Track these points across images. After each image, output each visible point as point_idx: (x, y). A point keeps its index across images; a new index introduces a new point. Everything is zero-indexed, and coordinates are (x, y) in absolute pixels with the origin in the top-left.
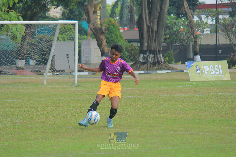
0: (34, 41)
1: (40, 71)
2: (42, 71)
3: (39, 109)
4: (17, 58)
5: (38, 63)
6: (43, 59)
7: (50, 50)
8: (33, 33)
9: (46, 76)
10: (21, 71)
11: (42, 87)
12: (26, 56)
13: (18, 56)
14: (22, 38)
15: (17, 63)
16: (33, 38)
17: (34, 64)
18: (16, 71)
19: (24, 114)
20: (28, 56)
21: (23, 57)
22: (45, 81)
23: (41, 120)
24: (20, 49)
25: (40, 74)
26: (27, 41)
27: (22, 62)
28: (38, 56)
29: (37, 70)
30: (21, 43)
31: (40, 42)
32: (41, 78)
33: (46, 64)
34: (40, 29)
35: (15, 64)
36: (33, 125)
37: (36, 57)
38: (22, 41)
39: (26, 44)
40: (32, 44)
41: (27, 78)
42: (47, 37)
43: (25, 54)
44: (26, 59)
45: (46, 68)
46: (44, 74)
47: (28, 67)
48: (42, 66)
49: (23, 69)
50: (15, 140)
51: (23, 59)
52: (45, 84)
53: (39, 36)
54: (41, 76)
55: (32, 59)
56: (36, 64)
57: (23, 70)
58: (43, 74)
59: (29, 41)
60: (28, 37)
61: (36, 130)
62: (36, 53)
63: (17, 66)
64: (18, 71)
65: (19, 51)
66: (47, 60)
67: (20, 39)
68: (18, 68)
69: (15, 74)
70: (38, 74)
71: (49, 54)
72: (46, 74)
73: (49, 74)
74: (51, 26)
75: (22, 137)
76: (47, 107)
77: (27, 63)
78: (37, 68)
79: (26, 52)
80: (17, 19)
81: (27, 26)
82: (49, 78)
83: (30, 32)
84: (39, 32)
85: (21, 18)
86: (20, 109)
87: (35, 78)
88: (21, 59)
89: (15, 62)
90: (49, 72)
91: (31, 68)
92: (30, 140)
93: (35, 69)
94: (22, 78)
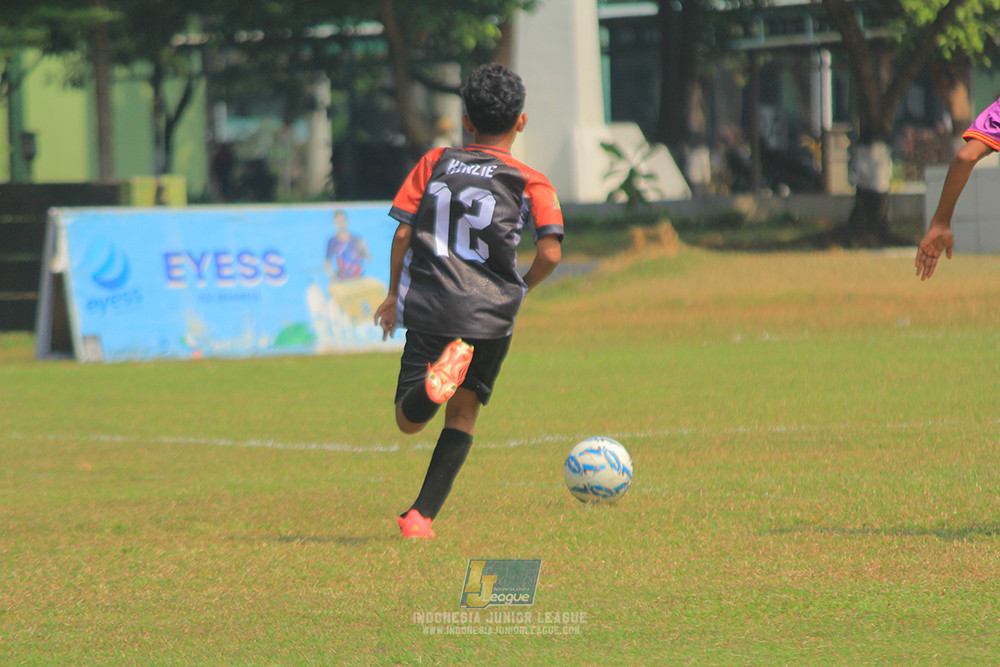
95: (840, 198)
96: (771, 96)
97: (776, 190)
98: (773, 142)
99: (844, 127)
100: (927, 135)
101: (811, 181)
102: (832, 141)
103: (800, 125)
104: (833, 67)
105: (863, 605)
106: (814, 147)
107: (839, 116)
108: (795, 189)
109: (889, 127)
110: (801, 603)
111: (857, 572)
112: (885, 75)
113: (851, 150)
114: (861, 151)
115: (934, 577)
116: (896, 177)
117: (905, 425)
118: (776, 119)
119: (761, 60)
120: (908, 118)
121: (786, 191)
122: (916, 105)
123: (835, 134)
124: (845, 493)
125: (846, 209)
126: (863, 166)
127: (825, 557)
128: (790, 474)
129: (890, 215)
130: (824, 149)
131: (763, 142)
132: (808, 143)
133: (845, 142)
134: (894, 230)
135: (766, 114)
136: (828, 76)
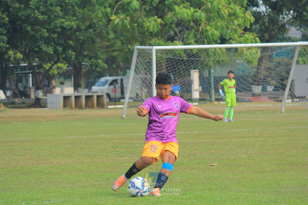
0: (270, 65)
1: (278, 98)
2: (280, 98)
3: (276, 139)
4: (253, 84)
5: (276, 89)
6: (281, 85)
7: (288, 74)
8: (270, 56)
9: (284, 103)
10: (257, 98)
11: (280, 114)
12: (262, 82)
13: (254, 81)
14: (258, 62)
15: (253, 89)
16: (270, 61)
17: (272, 90)
18: (251, 98)
19: (260, 144)
20: (265, 82)
21: (259, 82)
22: (283, 109)
23: (278, 151)
24: (256, 74)
25: (278, 101)
26: (264, 65)
27: (258, 88)
28: (276, 80)
29: (275, 96)
30: (257, 68)
31: (277, 66)
32: (279, 105)
33: (284, 89)
34: (277, 52)
35: (251, 90)
36: (269, 156)
37: (273, 82)
38: (258, 65)
39: (263, 68)
40: (269, 69)
41: (264, 105)
42: (286, 60)
43: (261, 79)
44: (262, 85)
45: (284, 94)
46: (283, 101)
47: (265, 93)
48: (279, 93)
49: (260, 95)
50: (249, 172)
51: (259, 85)
52: (283, 111)
53: (276, 59)
54: (279, 103)
55: (269, 84)
56: (274, 90)
57: (259, 97)
58: (281, 101)
59: (266, 65)
60: (264, 61)
61: (272, 162)
62: (273, 79)
63: (253, 92)
64: (254, 97)
65: (255, 76)
66: (286, 86)
67: (255, 63)
68: (254, 95)
69: (251, 101)
70: (275, 101)
71: (288, 78)
72: (285, 101)
73: (288, 101)
74: (289, 48)
75: (257, 168)
76: (285, 136)
77: (264, 89)
78: (274, 94)
79: (262, 77)
80: (253, 40)
81: (264, 49)
82: (287, 105)
83: (267, 55)
84: (276, 55)
85: (257, 39)
86: (256, 139)
87: (272, 105)
88: (256, 85)
89: (251, 88)
90: (288, 99)
91: (268, 94)
92: (266, 172)
93: (271, 96)
94: (259, 105)
95: (33, 99)
96: (21, 81)
97: (22, 98)
98: (21, 89)
99: (34, 87)
100: (48, 88)
101: (28, 96)
102: (31, 89)
103: (26, 87)
104: (32, 77)
105: (33, 169)
106: (28, 90)
107: (33, 85)
108: (25, 97)
109: (41, 87)
110: (22, 169)
111: (33, 164)
112: (41, 78)
113: (35, 91)
114: (37, 91)
115: (46, 164)
116: (43, 96)
117: (42, 138)
118: (22, 85)
119: (19, 75)
120: (45, 85)
121: (23, 98)
122: (46, 84)
123: (32, 88)
124: (31, 150)
125: (34, 101)
126: (37, 94)
127: (27, 161)
128: (22, 147)
129: (41, 102)
130: (30, 91)
131: (19, 89)
132: (27, 89)
133: (34, 89)
134: (42, 105)
135: (20, 84)
136: (31, 78)
